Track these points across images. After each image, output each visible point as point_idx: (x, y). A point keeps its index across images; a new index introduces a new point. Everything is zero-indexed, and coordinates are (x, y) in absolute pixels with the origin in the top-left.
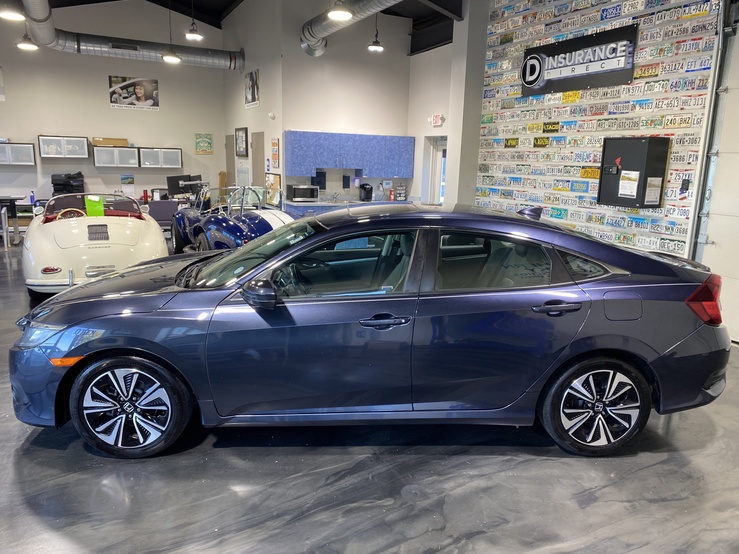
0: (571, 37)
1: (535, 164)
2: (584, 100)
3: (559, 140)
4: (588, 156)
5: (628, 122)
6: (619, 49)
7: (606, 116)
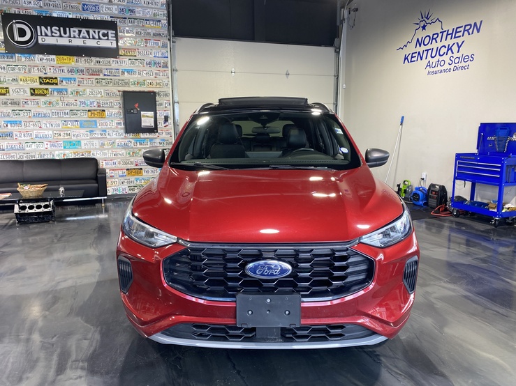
0: (55, 15)
1: (35, 109)
2: (79, 63)
3: (60, 91)
4: (92, 103)
5: (120, 82)
6: (110, 35)
7: (101, 76)
